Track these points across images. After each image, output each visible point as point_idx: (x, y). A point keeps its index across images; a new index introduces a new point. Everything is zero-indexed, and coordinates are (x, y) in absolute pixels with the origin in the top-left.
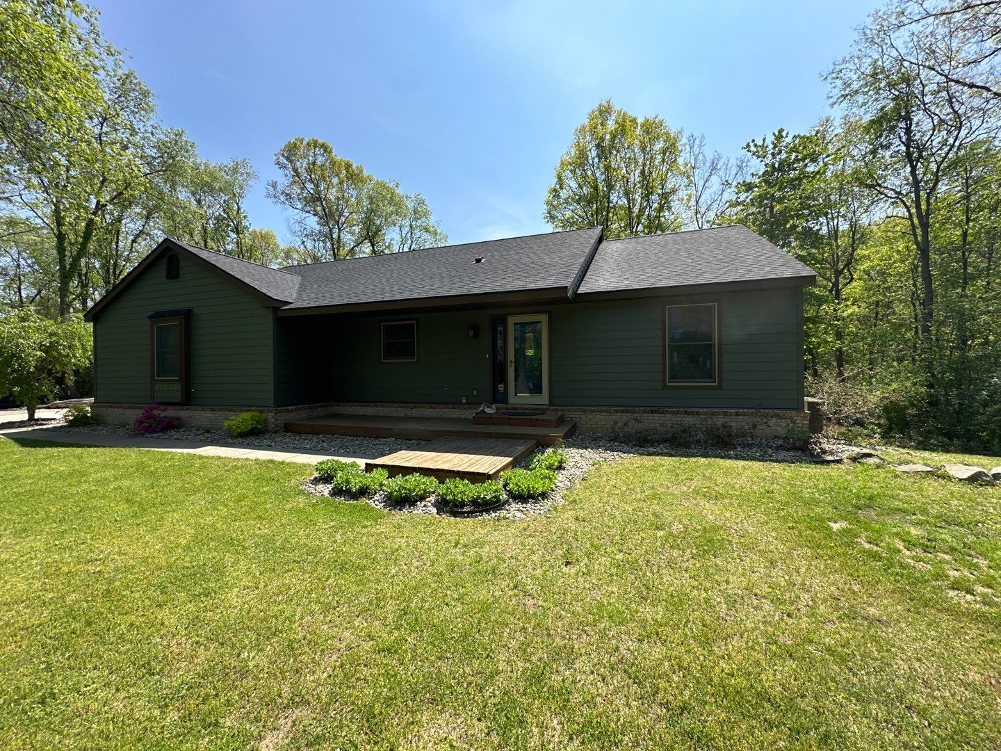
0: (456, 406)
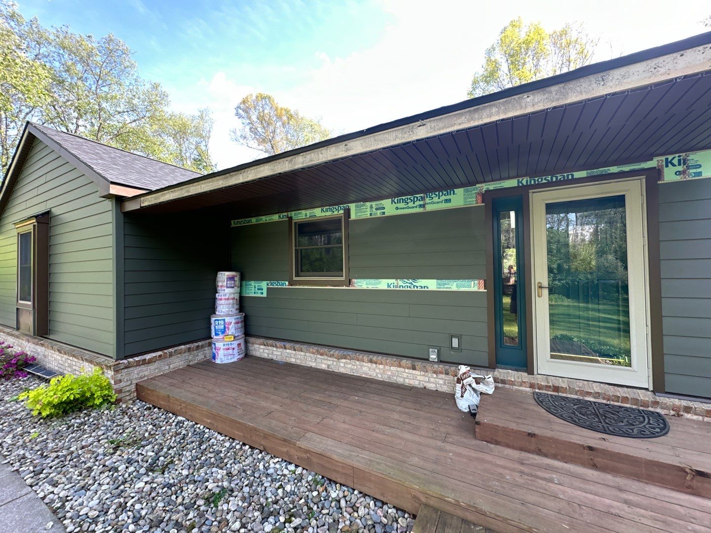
0: (418, 364)
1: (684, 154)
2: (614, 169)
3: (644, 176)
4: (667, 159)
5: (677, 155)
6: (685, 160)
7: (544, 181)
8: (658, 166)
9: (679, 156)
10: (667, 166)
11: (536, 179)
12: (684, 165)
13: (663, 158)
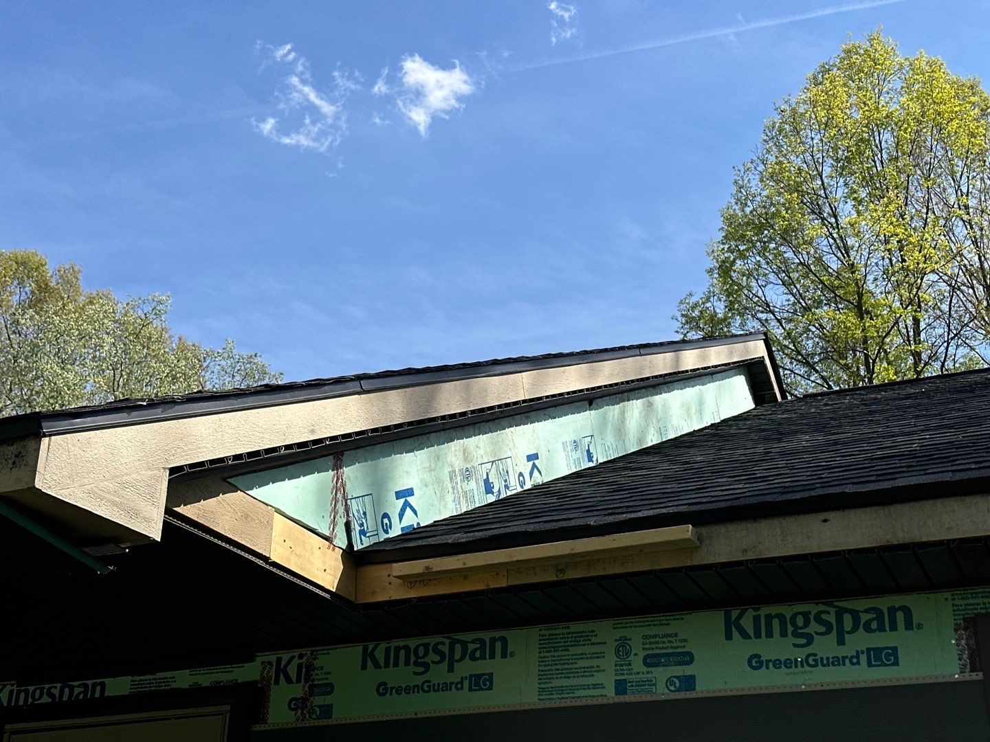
1: (307, 651)
2: (183, 679)
3: (228, 707)
4: (279, 660)
5: (296, 653)
6: (310, 667)
7: (46, 699)
8: (263, 677)
9: (301, 656)
10: (277, 682)
11: (31, 688)
12: (306, 681)
13: (273, 658)
